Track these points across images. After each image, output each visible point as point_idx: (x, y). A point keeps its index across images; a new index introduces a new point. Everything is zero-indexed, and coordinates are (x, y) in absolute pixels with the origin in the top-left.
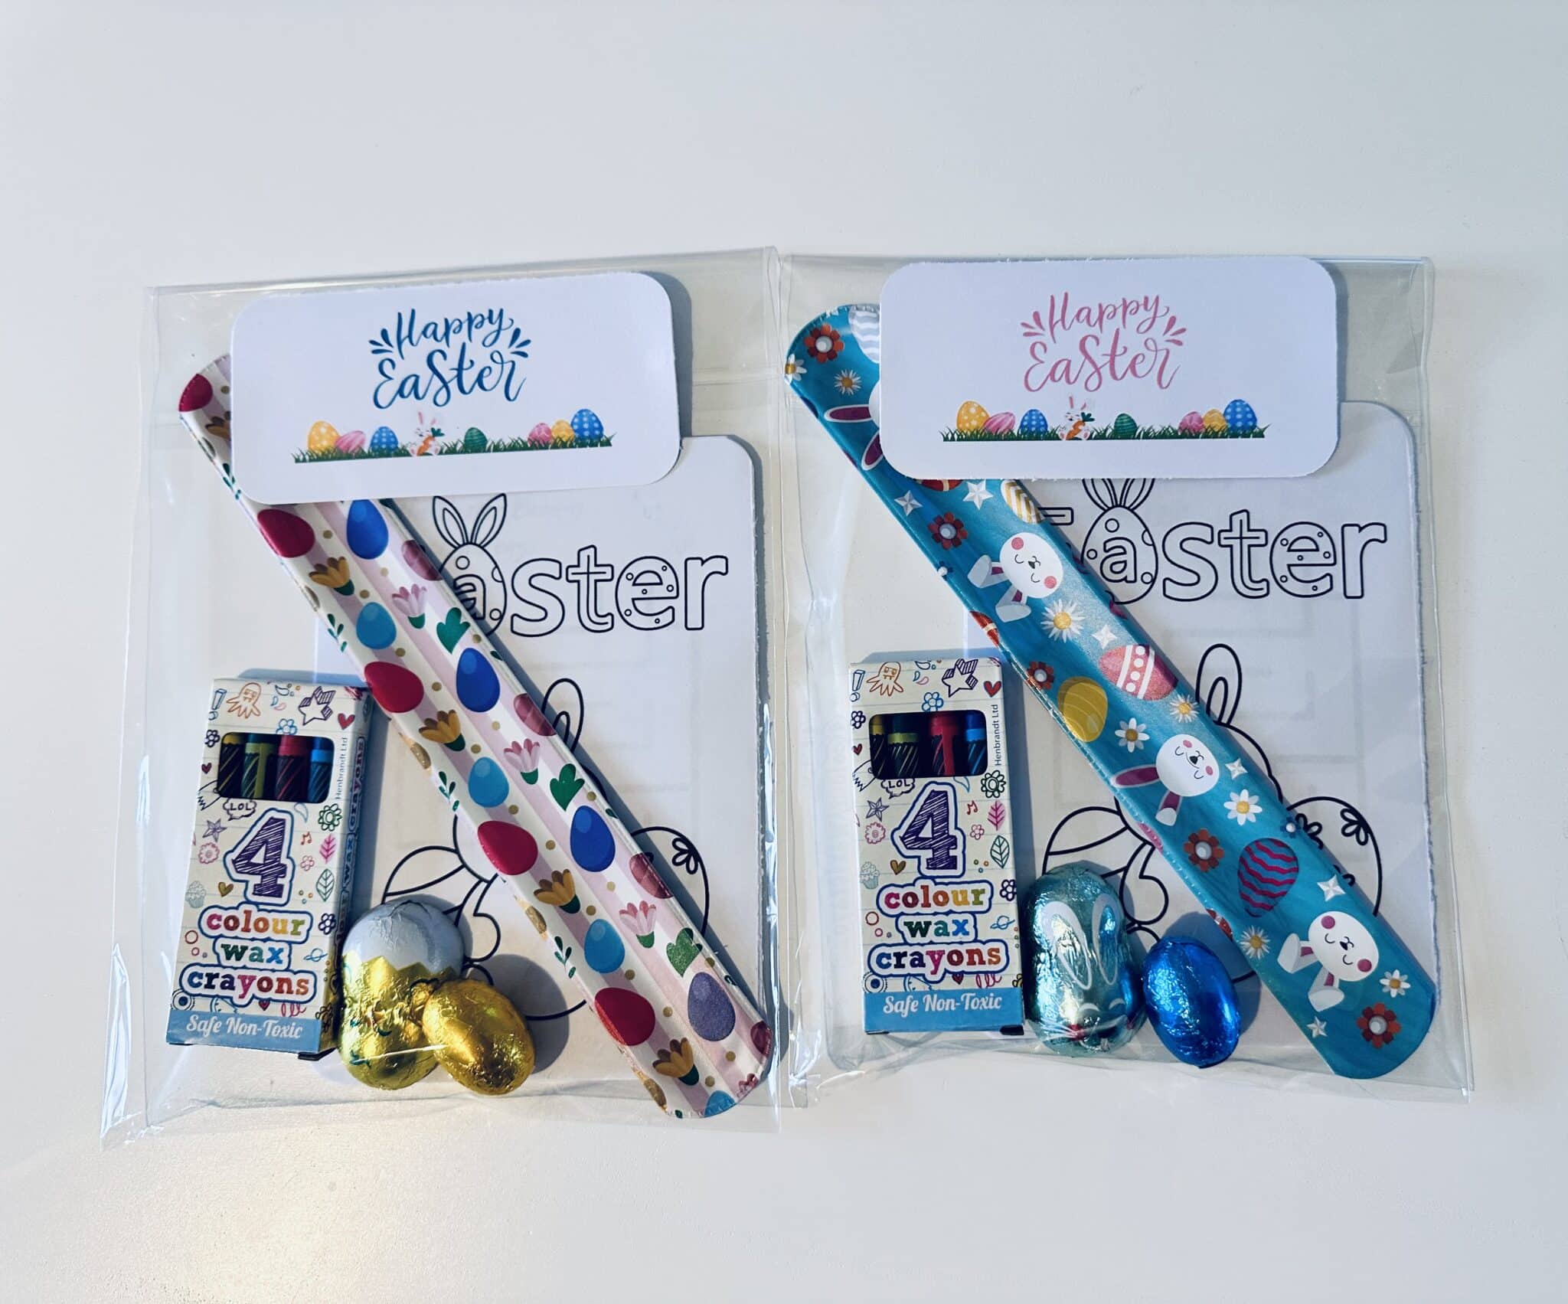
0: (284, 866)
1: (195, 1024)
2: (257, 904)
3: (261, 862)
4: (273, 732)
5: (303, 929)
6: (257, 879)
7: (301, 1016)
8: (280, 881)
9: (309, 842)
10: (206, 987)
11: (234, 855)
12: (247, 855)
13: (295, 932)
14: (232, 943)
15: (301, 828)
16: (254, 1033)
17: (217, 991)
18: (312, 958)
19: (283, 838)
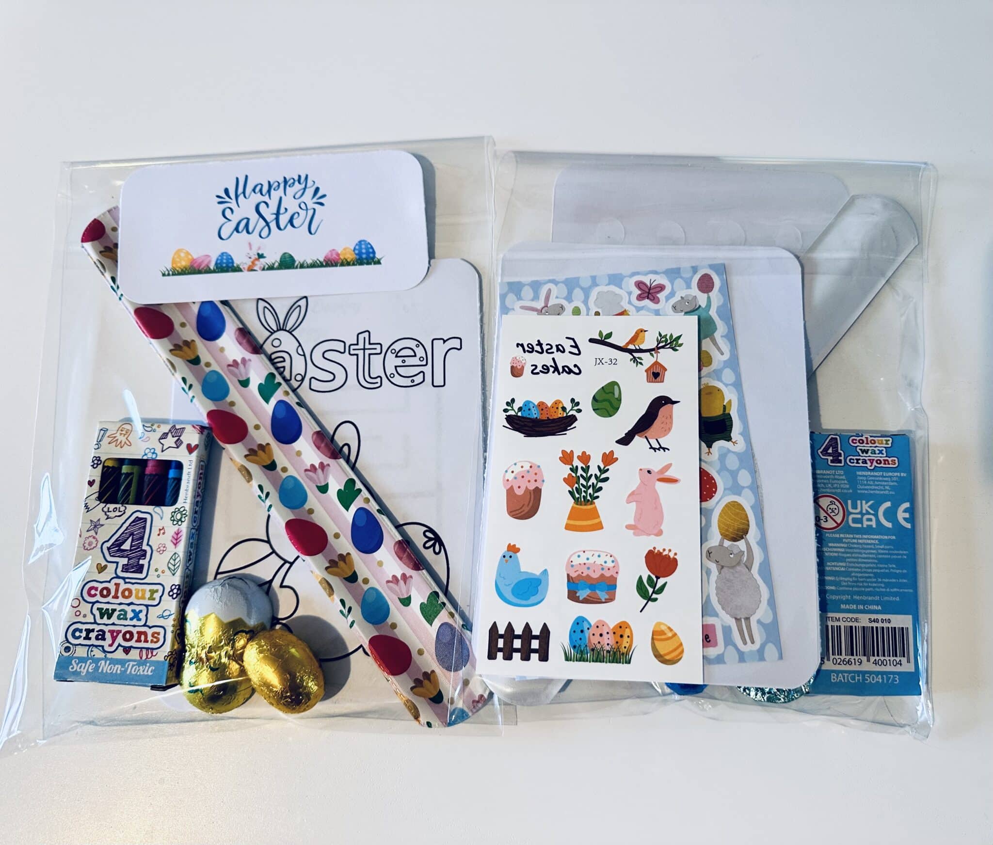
0: (145, 551)
1: (75, 666)
2: (124, 578)
3: (129, 548)
4: (140, 457)
5: (157, 596)
6: (124, 561)
7: (153, 659)
8: (141, 562)
9: (164, 533)
10: (85, 639)
11: (109, 544)
12: (118, 544)
13: (152, 598)
14: (105, 606)
15: (158, 523)
16: (119, 672)
17: (93, 641)
18: (163, 617)
19: (145, 532)
